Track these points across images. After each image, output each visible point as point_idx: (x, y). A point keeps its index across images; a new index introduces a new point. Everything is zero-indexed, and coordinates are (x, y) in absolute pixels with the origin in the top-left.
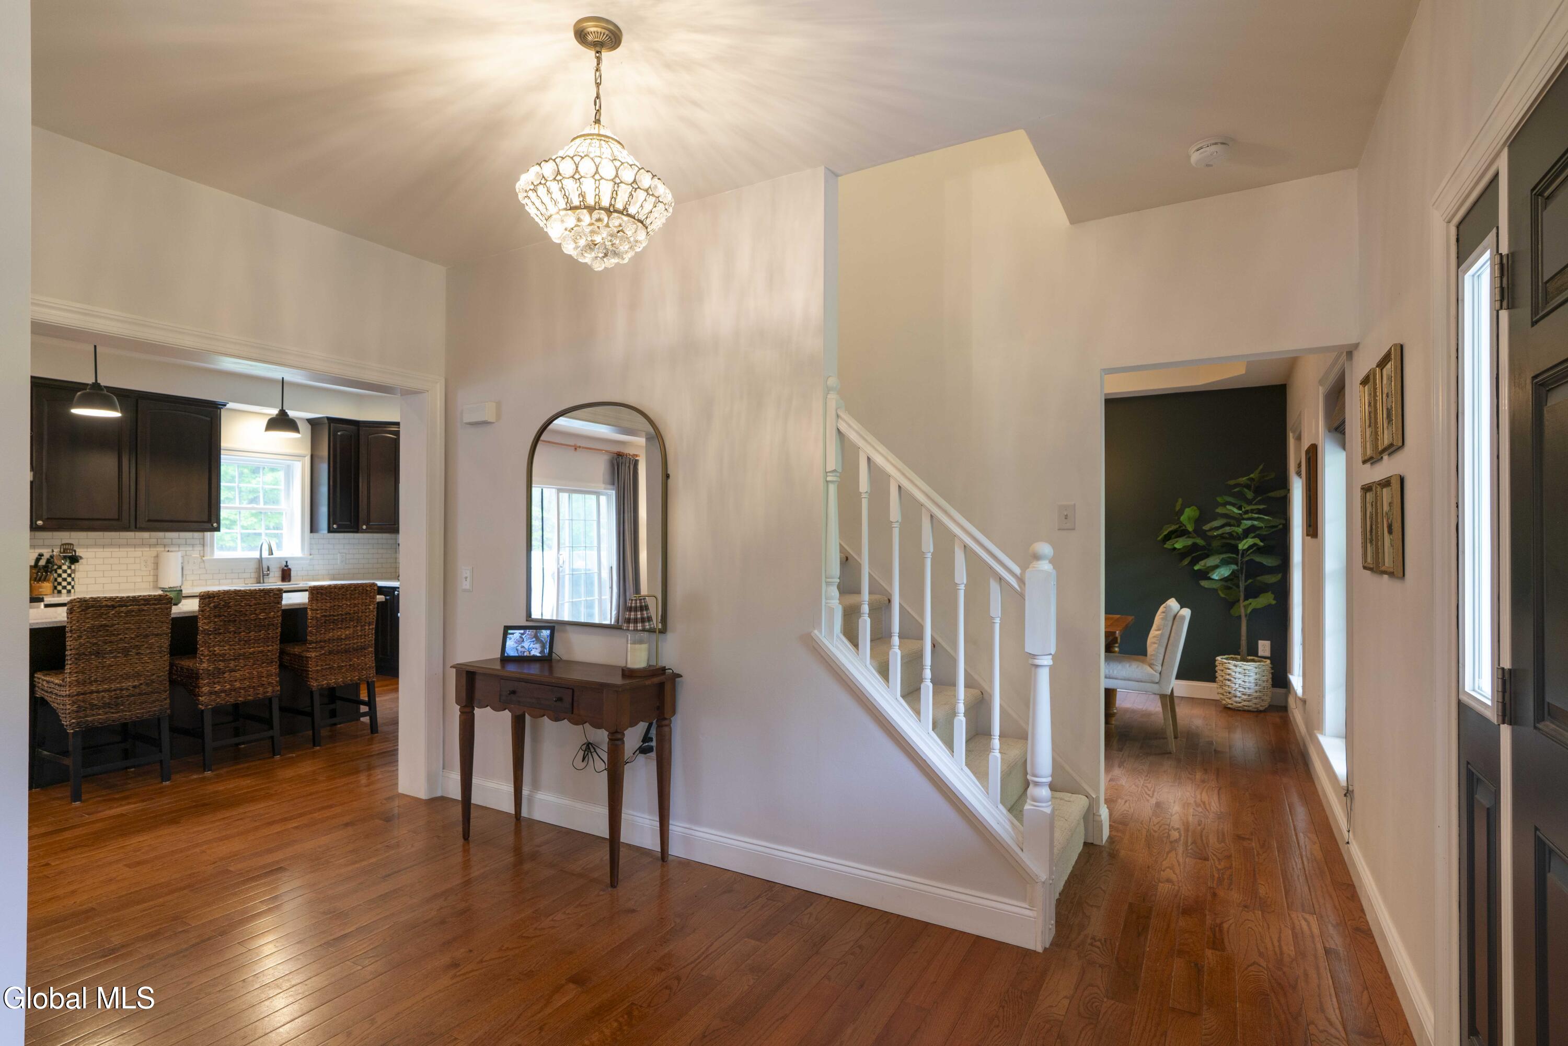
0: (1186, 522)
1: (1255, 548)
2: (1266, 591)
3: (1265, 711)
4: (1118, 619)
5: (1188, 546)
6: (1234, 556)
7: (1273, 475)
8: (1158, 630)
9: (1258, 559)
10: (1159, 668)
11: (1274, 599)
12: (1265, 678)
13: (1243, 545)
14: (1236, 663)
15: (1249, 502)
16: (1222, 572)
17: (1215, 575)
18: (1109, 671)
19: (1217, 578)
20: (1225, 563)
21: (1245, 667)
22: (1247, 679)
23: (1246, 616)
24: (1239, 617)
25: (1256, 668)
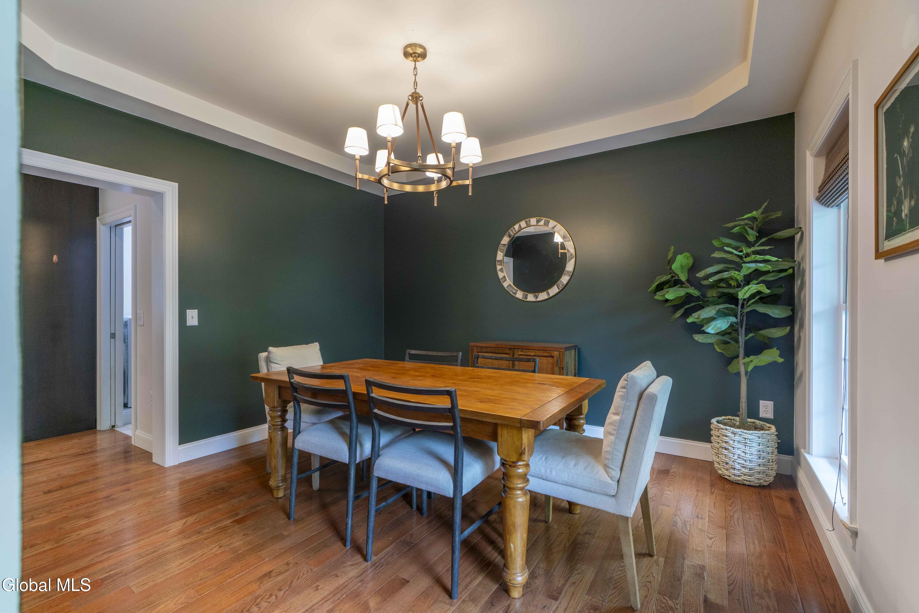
0: (678, 272)
1: (757, 298)
2: (770, 347)
3: (769, 487)
4: (583, 383)
5: (681, 297)
6: (733, 306)
7: (779, 214)
8: (616, 414)
9: (762, 309)
10: (616, 474)
11: (780, 356)
12: (770, 450)
13: (743, 294)
14: (735, 430)
15: (750, 244)
16: (719, 326)
17: (711, 328)
18: (546, 471)
19: (712, 332)
20: (722, 314)
21: (746, 436)
22: (747, 450)
23: (746, 373)
24: (738, 374)
25: (759, 437)
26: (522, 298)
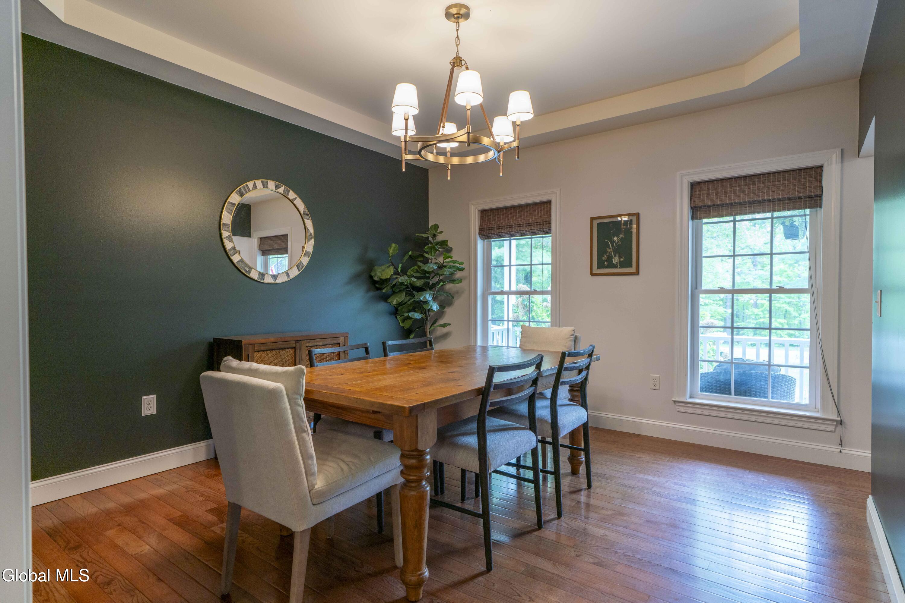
26: (258, 279)
